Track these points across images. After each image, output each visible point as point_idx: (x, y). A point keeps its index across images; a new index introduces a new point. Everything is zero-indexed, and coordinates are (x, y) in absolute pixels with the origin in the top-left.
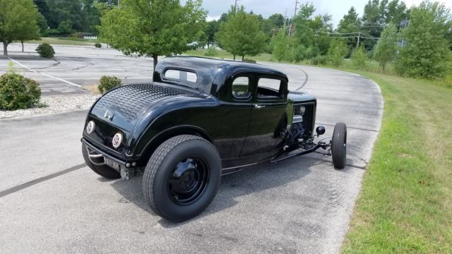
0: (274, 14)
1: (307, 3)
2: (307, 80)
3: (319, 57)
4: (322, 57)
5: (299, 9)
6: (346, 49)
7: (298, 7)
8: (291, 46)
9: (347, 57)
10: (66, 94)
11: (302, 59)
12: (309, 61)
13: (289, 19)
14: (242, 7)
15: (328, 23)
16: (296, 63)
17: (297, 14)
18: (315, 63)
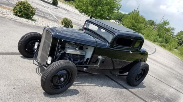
0: (151, 20)
1: (167, 20)
2: (155, 52)
3: (164, 44)
4: (165, 44)
5: (163, 21)
6: (176, 45)
7: (163, 20)
8: (153, 35)
9: (176, 48)
10: (49, 19)
11: (156, 42)
12: (159, 44)
13: (157, 24)
14: (139, 11)
15: (173, 31)
16: (153, 42)
17: (161, 23)
18: (161, 46)
